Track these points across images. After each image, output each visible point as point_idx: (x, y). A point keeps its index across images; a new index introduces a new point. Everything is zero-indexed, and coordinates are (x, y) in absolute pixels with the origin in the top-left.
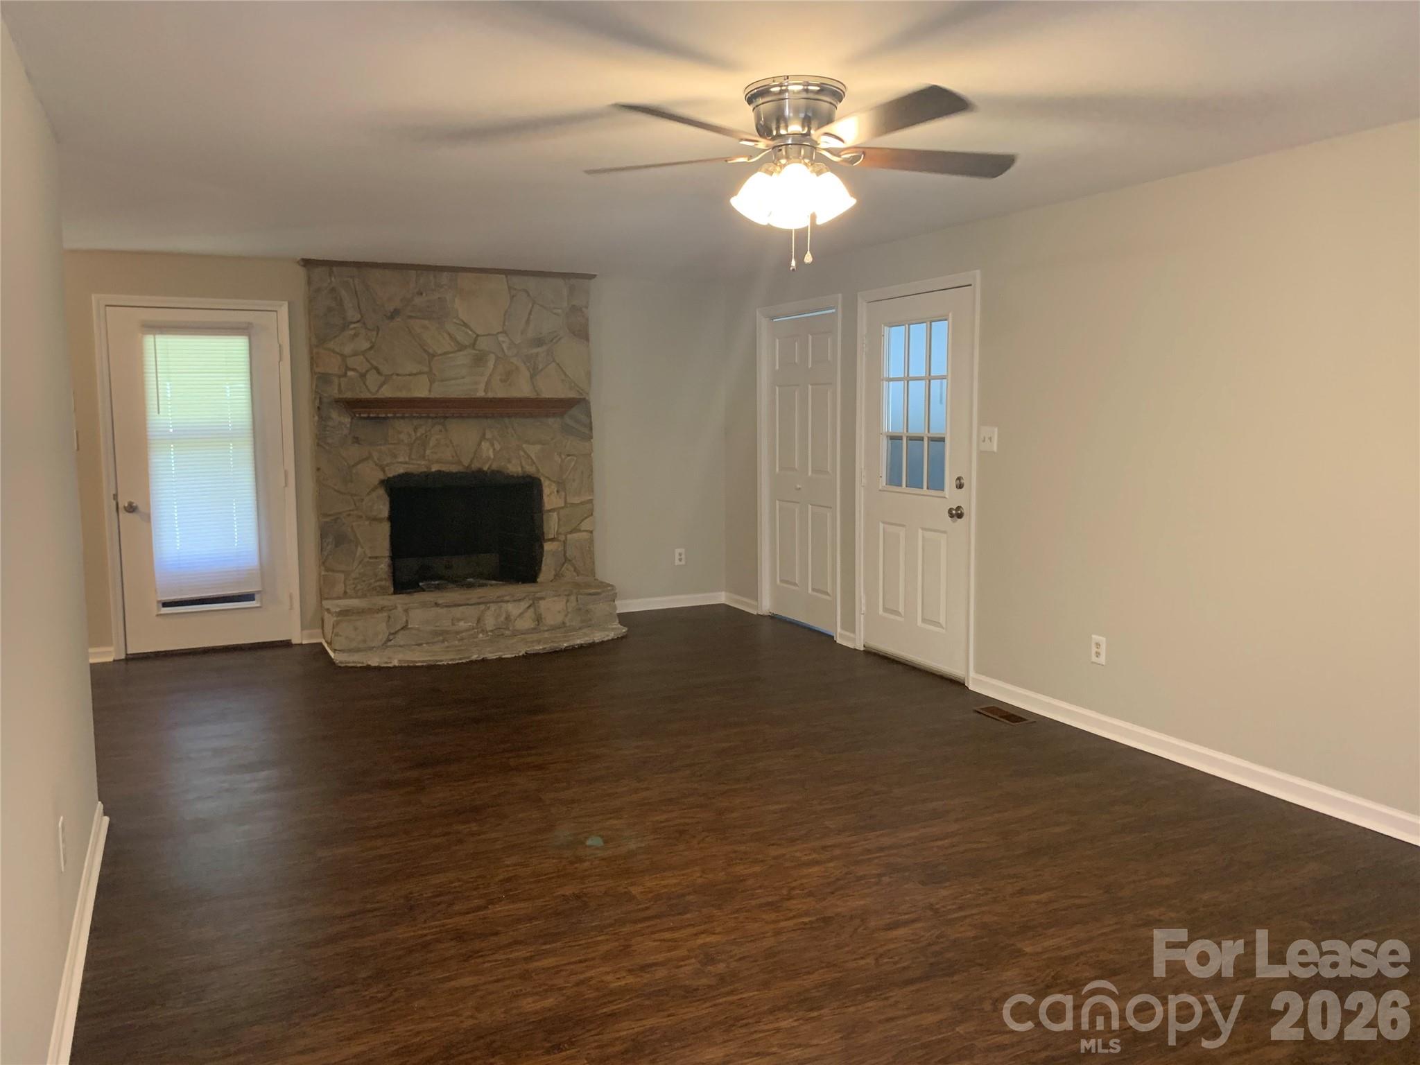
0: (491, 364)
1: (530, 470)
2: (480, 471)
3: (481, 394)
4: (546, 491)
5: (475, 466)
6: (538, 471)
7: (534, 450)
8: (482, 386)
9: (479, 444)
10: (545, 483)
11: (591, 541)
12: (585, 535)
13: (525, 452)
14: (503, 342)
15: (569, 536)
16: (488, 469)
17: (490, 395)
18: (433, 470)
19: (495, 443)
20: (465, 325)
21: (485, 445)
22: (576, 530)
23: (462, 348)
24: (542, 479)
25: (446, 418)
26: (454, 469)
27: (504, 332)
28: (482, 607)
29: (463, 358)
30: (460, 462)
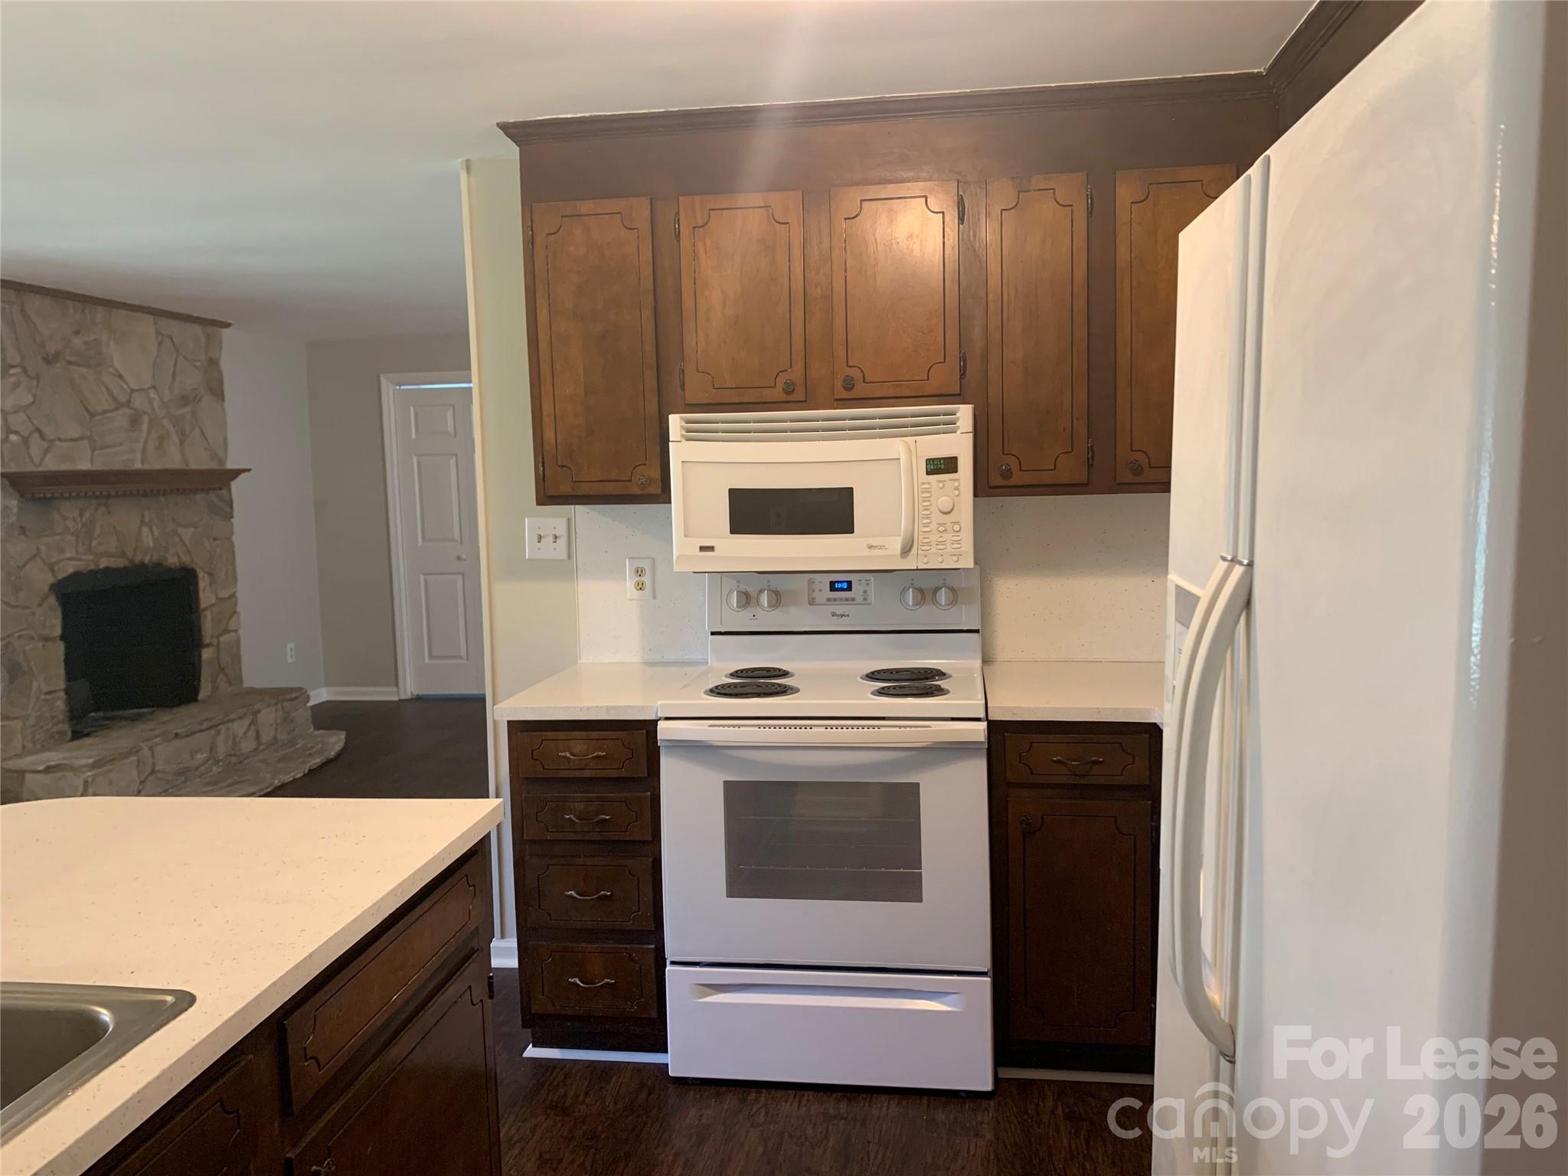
0: (145, 427)
1: (186, 559)
2: (143, 565)
3: (138, 466)
4: (202, 584)
5: (137, 559)
6: (192, 561)
7: (187, 533)
8: (139, 456)
9: (140, 530)
10: (201, 574)
11: (238, 641)
12: (233, 634)
13: (181, 538)
14: (154, 399)
15: (222, 639)
16: (150, 560)
17: (147, 467)
18: (102, 566)
19: (154, 528)
20: (120, 376)
21: (145, 530)
22: (227, 631)
23: (119, 405)
24: (198, 569)
25: (109, 496)
26: (120, 563)
27: (154, 387)
28: (213, 732)
29: (121, 419)
30: (123, 554)
